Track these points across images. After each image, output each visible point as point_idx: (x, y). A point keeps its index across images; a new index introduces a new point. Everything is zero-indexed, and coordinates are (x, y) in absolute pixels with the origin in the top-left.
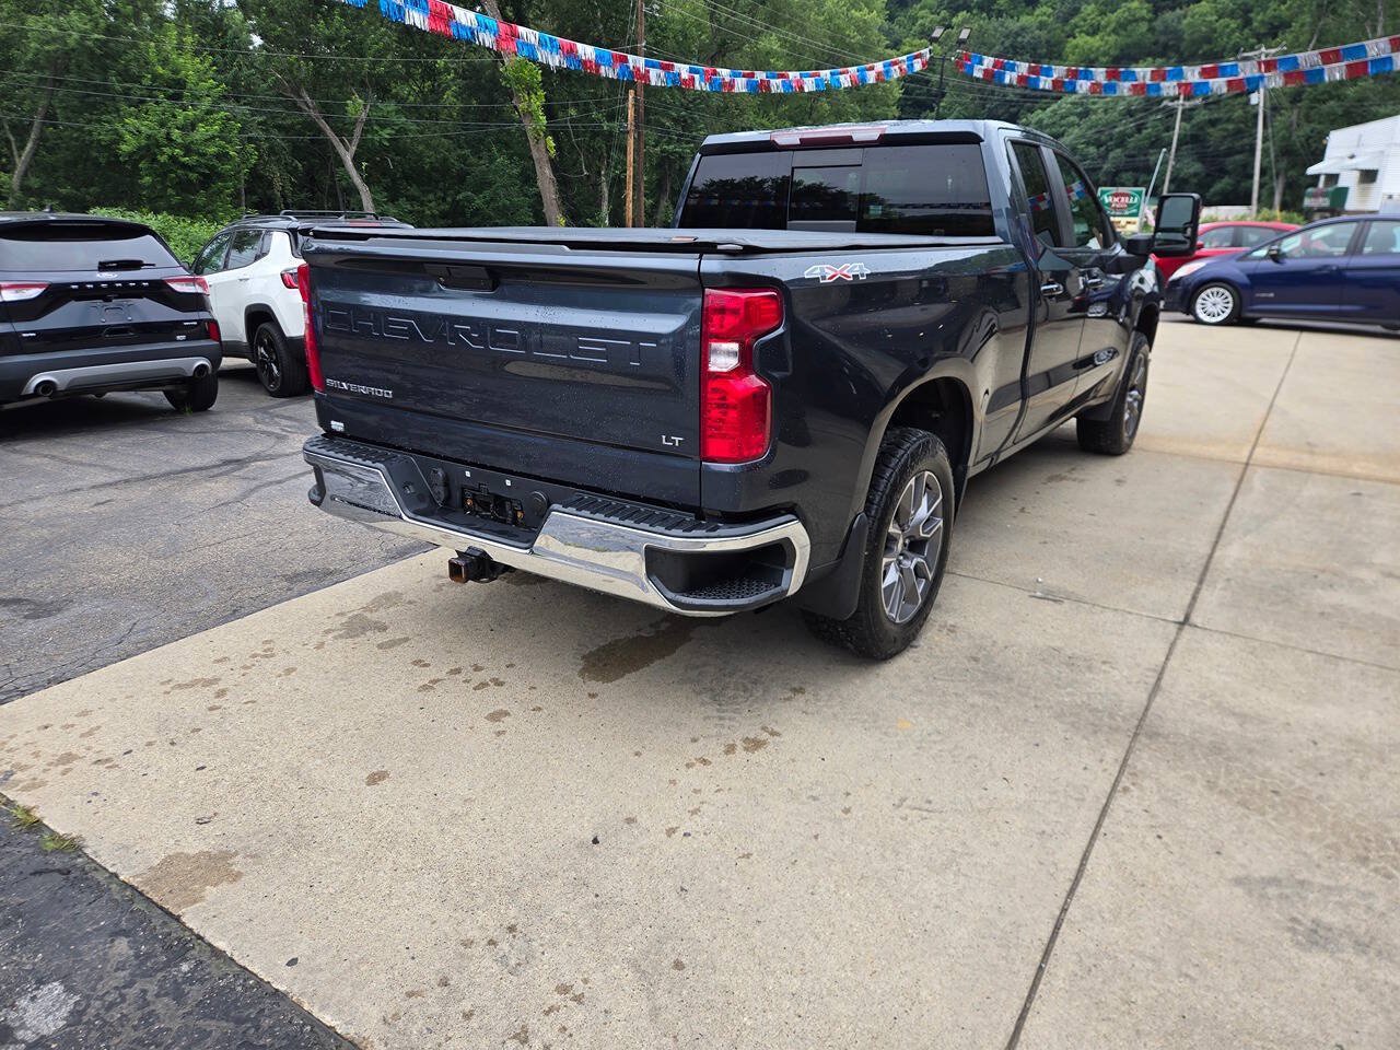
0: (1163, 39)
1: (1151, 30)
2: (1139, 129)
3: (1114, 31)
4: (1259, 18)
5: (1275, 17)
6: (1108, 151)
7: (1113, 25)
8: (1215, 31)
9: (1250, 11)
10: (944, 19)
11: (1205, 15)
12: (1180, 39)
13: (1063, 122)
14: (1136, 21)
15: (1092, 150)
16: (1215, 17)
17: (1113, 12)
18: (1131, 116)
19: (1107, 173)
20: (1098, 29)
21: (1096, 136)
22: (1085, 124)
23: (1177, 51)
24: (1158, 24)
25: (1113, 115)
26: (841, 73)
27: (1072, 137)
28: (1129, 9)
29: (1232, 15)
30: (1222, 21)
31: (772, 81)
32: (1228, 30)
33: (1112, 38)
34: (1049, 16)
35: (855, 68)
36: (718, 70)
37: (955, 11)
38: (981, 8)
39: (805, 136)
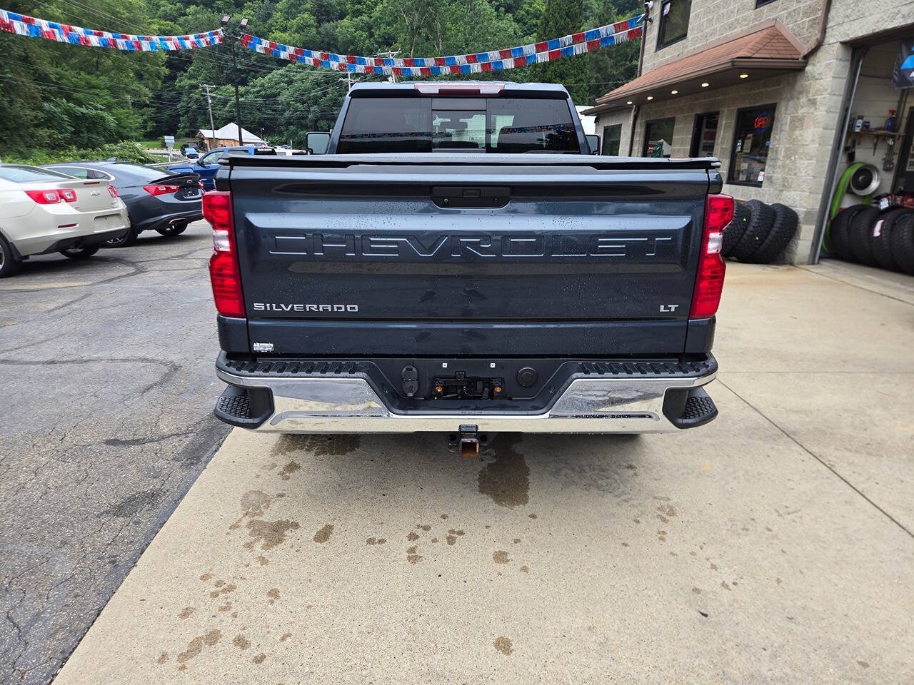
0: (326, 39)
1: (318, 33)
2: (325, 95)
3: (296, 31)
4: (377, 33)
5: (385, 33)
6: (309, 106)
7: (295, 27)
8: (355, 37)
9: (372, 28)
10: (180, 9)
11: (348, 28)
12: (336, 40)
13: (278, 86)
14: (309, 26)
15: (299, 105)
16: (354, 30)
17: (294, 19)
18: (319, 86)
19: (311, 121)
20: (286, 29)
21: (300, 97)
22: (292, 89)
23: (336, 47)
24: (321, 29)
25: (308, 84)
26: (168, 40)
27: (285, 96)
28: (303, 18)
29: (362, 29)
30: (358, 32)
31: (118, 40)
32: (362, 38)
33: (296, 35)
34: (252, 16)
35: (176, 37)
36: (74, 27)
37: (187, 4)
38: (206, 5)
39: (442, 88)
